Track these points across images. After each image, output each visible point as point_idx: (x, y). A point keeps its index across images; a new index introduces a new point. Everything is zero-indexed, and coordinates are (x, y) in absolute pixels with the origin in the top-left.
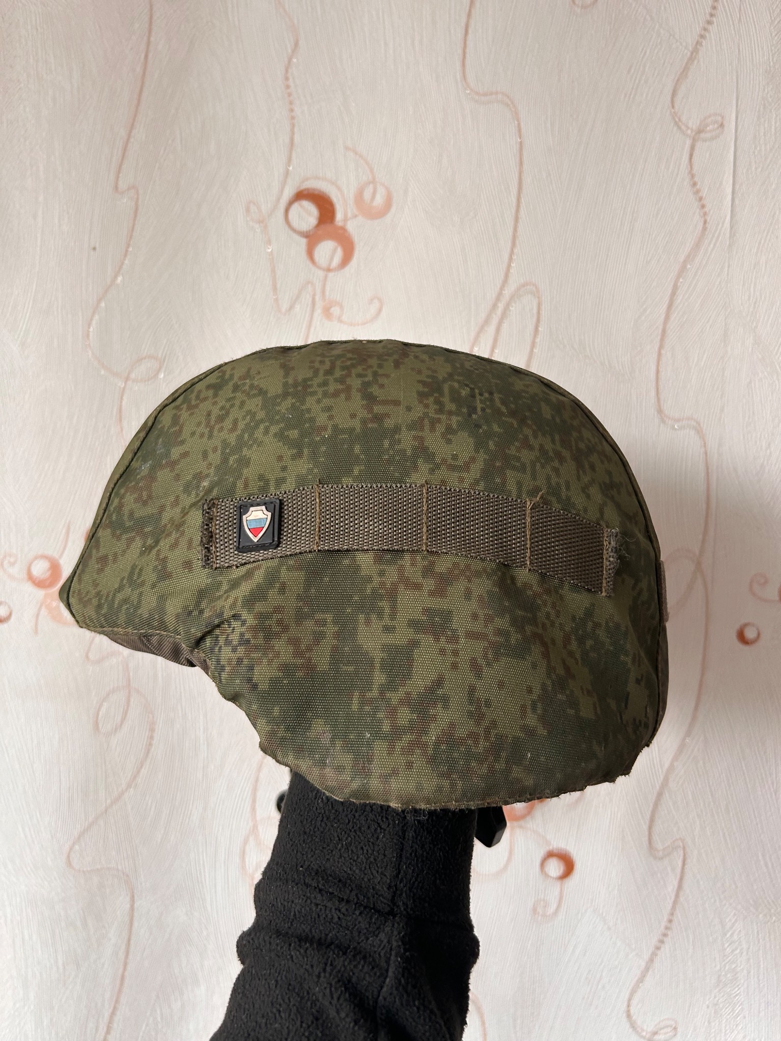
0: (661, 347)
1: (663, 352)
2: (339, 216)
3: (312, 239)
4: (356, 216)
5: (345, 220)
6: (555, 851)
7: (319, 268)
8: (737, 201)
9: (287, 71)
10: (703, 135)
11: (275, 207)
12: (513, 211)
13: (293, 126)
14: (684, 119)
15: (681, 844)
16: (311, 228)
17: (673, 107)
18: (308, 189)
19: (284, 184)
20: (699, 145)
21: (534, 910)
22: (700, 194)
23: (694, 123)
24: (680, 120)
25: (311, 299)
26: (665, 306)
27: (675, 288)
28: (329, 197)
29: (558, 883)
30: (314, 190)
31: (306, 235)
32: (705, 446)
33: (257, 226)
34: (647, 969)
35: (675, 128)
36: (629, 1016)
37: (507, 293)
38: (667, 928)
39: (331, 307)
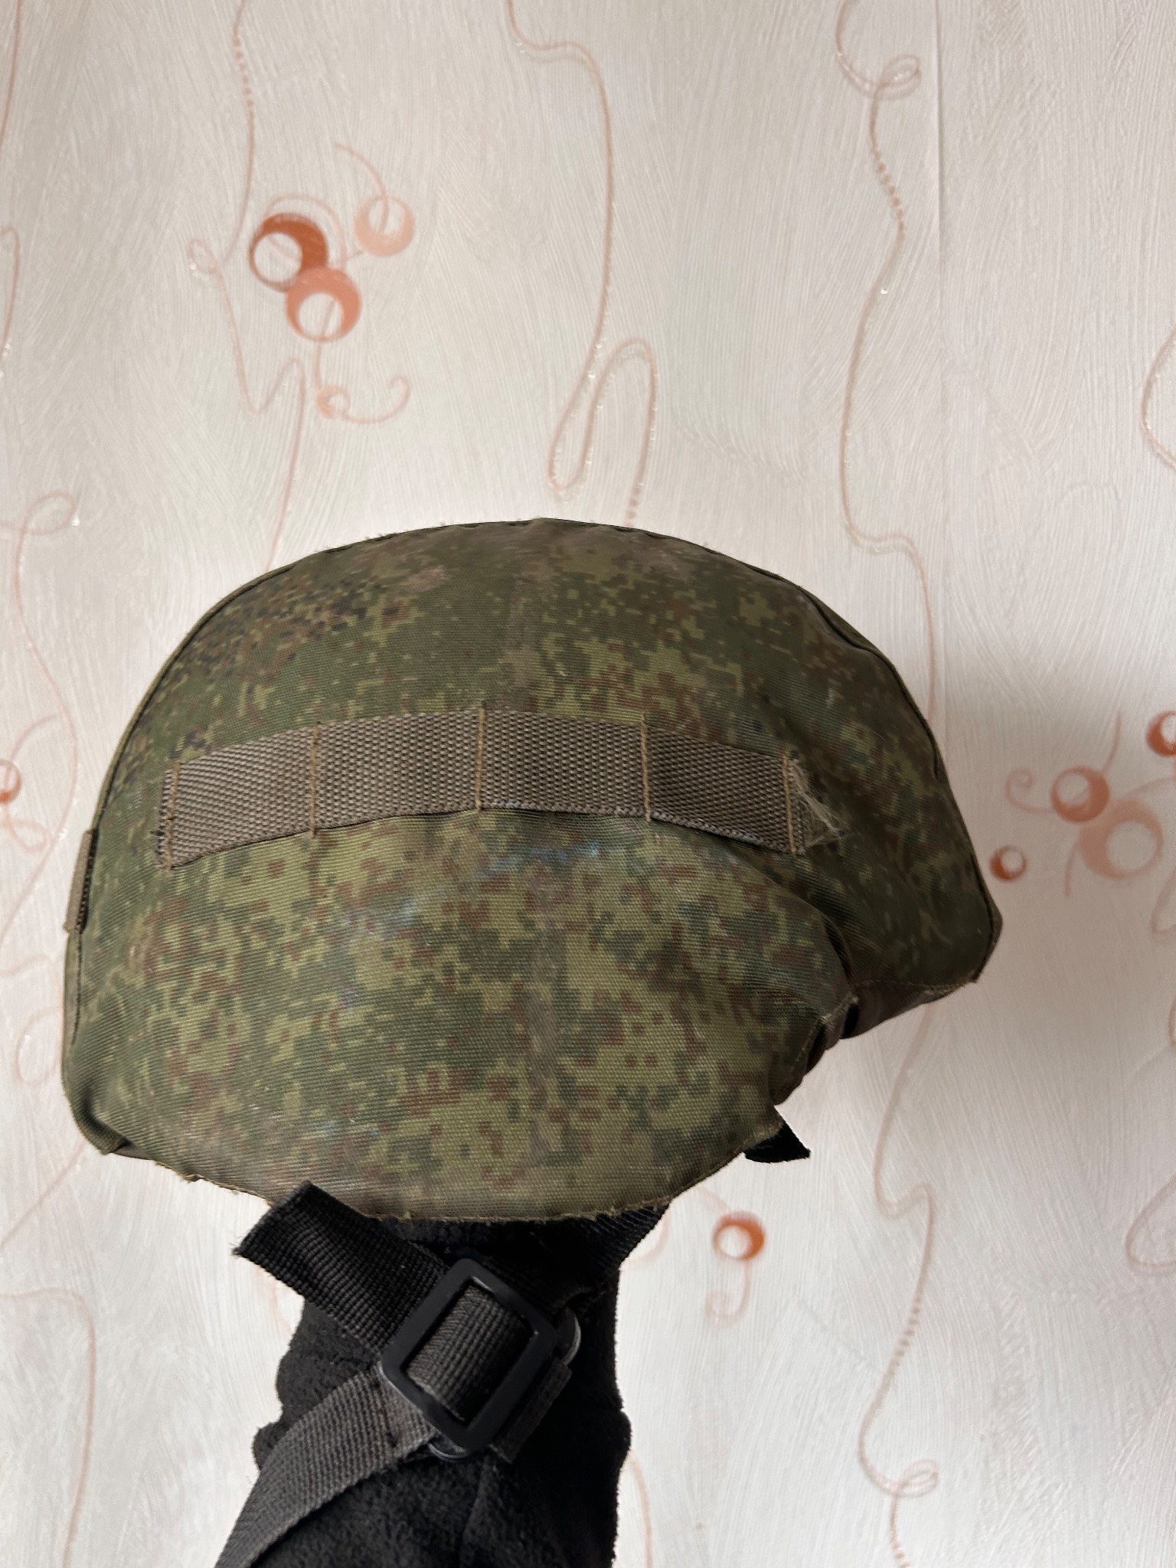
0: (845, 427)
1: (849, 434)
2: (333, 255)
3: (294, 293)
4: (359, 253)
5: (344, 259)
6: (733, 1217)
7: (309, 337)
8: (948, 191)
9: (236, 32)
10: (889, 91)
11: (233, 247)
12: (603, 228)
13: (251, 116)
14: (858, 65)
15: (925, 1193)
16: (290, 275)
17: (840, 48)
18: (282, 215)
19: (244, 209)
20: (883, 106)
21: (708, 1309)
22: (891, 184)
23: (873, 71)
24: (851, 68)
25: (298, 388)
26: (848, 363)
27: (861, 333)
28: (315, 226)
29: (741, 1267)
30: (292, 215)
31: (283, 287)
32: (923, 578)
33: (206, 278)
34: (885, 1386)
35: (845, 82)
36: (862, 1460)
37: (601, 356)
38: (913, 1322)
39: (330, 396)
